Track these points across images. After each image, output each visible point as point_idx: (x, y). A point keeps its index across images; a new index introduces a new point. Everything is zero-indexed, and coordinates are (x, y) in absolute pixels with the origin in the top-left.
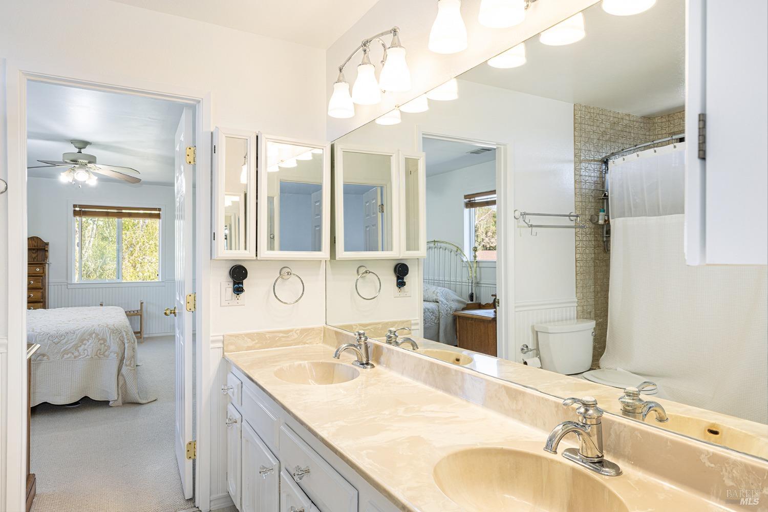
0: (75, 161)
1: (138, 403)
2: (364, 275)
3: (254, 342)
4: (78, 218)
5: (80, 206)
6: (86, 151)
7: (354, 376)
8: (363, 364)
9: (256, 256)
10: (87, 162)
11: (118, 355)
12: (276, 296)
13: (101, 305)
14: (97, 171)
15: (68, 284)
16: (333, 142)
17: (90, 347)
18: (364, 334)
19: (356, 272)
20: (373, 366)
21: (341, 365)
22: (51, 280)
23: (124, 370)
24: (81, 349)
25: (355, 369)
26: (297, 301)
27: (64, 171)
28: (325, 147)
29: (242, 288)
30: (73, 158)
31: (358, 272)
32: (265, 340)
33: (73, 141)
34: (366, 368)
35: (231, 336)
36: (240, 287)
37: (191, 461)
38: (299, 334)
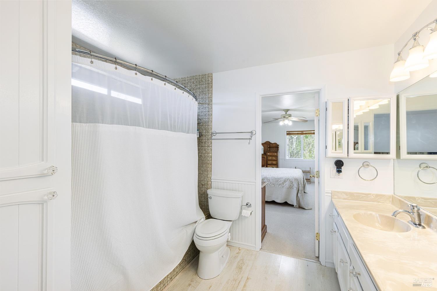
0: (284, 117)
1: (304, 209)
2: (425, 168)
3: (347, 196)
4: (288, 136)
5: (289, 132)
6: (288, 113)
7: (408, 229)
8: (416, 224)
9: (348, 156)
10: (288, 117)
11: (297, 188)
12: (359, 175)
13: (296, 168)
14: (291, 120)
15: (285, 159)
16: (398, 94)
17: (287, 184)
18: (416, 206)
19: (418, 166)
20: (424, 227)
21: (400, 220)
22: (280, 158)
23: (299, 194)
24: (285, 184)
25: (409, 226)
26: (372, 180)
27: (281, 121)
28: (392, 97)
29: (341, 171)
30: (284, 116)
31: (420, 166)
32: (353, 196)
33: (284, 110)
34: (418, 227)
35: (336, 192)
36: (340, 170)
37: (318, 241)
38: (375, 197)
